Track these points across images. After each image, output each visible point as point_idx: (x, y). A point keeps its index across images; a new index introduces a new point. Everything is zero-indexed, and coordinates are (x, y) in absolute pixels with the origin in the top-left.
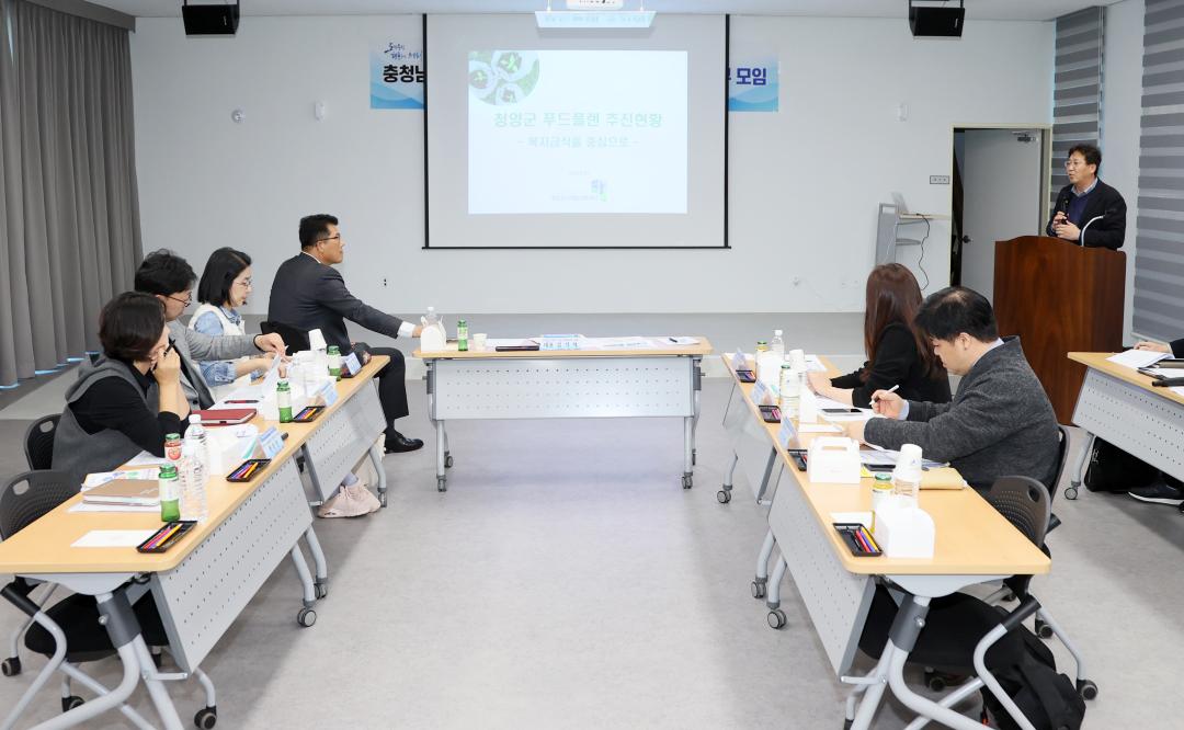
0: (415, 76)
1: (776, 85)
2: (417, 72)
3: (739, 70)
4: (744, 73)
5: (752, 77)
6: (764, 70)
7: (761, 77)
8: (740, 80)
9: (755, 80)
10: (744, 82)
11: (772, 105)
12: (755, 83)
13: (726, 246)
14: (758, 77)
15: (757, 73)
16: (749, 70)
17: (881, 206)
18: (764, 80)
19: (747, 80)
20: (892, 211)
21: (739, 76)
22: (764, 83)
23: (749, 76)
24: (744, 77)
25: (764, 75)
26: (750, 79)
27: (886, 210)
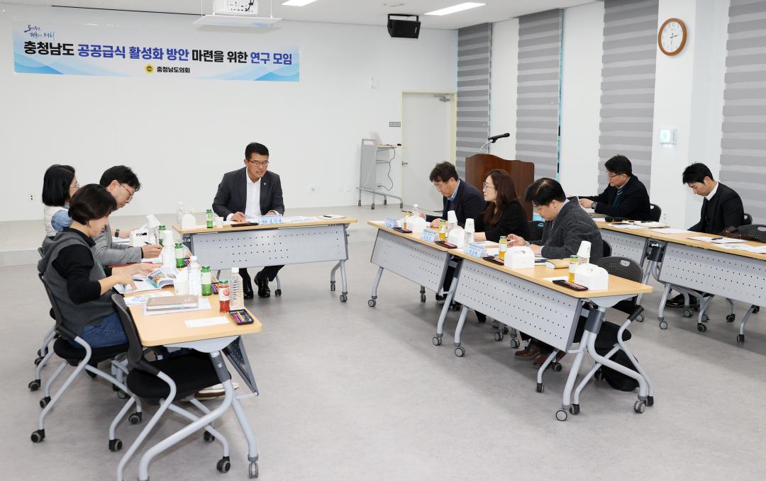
0: (49, 50)
1: (298, 65)
2: (51, 47)
3: (275, 55)
4: (278, 57)
5: (283, 59)
6: (291, 55)
7: (289, 59)
8: (276, 61)
9: (285, 61)
10: (278, 63)
11: (295, 77)
12: (285, 64)
14: (287, 59)
15: (286, 56)
16: (281, 55)
17: (363, 140)
18: (291, 61)
19: (280, 61)
20: (371, 143)
21: (275, 59)
22: (290, 64)
23: (281, 59)
24: (278, 59)
25: (291, 59)
26: (282, 61)
27: (365, 143)
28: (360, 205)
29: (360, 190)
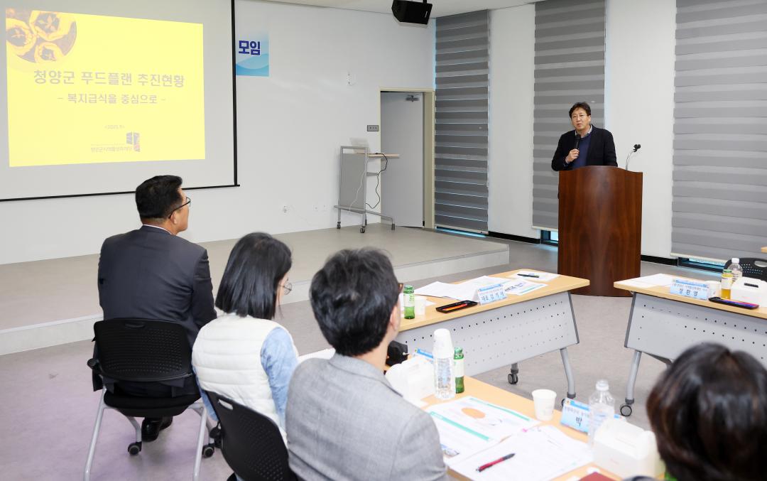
1: (267, 55)
3: (241, 42)
4: (244, 45)
5: (250, 48)
6: (259, 43)
7: (257, 48)
8: (242, 50)
9: (252, 51)
10: (244, 52)
11: (264, 71)
12: (252, 54)
13: (236, 185)
14: (254, 48)
15: (253, 45)
16: (247, 42)
17: (342, 148)
18: (259, 51)
19: (246, 50)
20: (352, 151)
21: (240, 47)
22: (259, 54)
23: (247, 47)
24: (244, 48)
25: (259, 48)
26: (249, 50)
27: (345, 151)
28: (339, 227)
29: (340, 209)
